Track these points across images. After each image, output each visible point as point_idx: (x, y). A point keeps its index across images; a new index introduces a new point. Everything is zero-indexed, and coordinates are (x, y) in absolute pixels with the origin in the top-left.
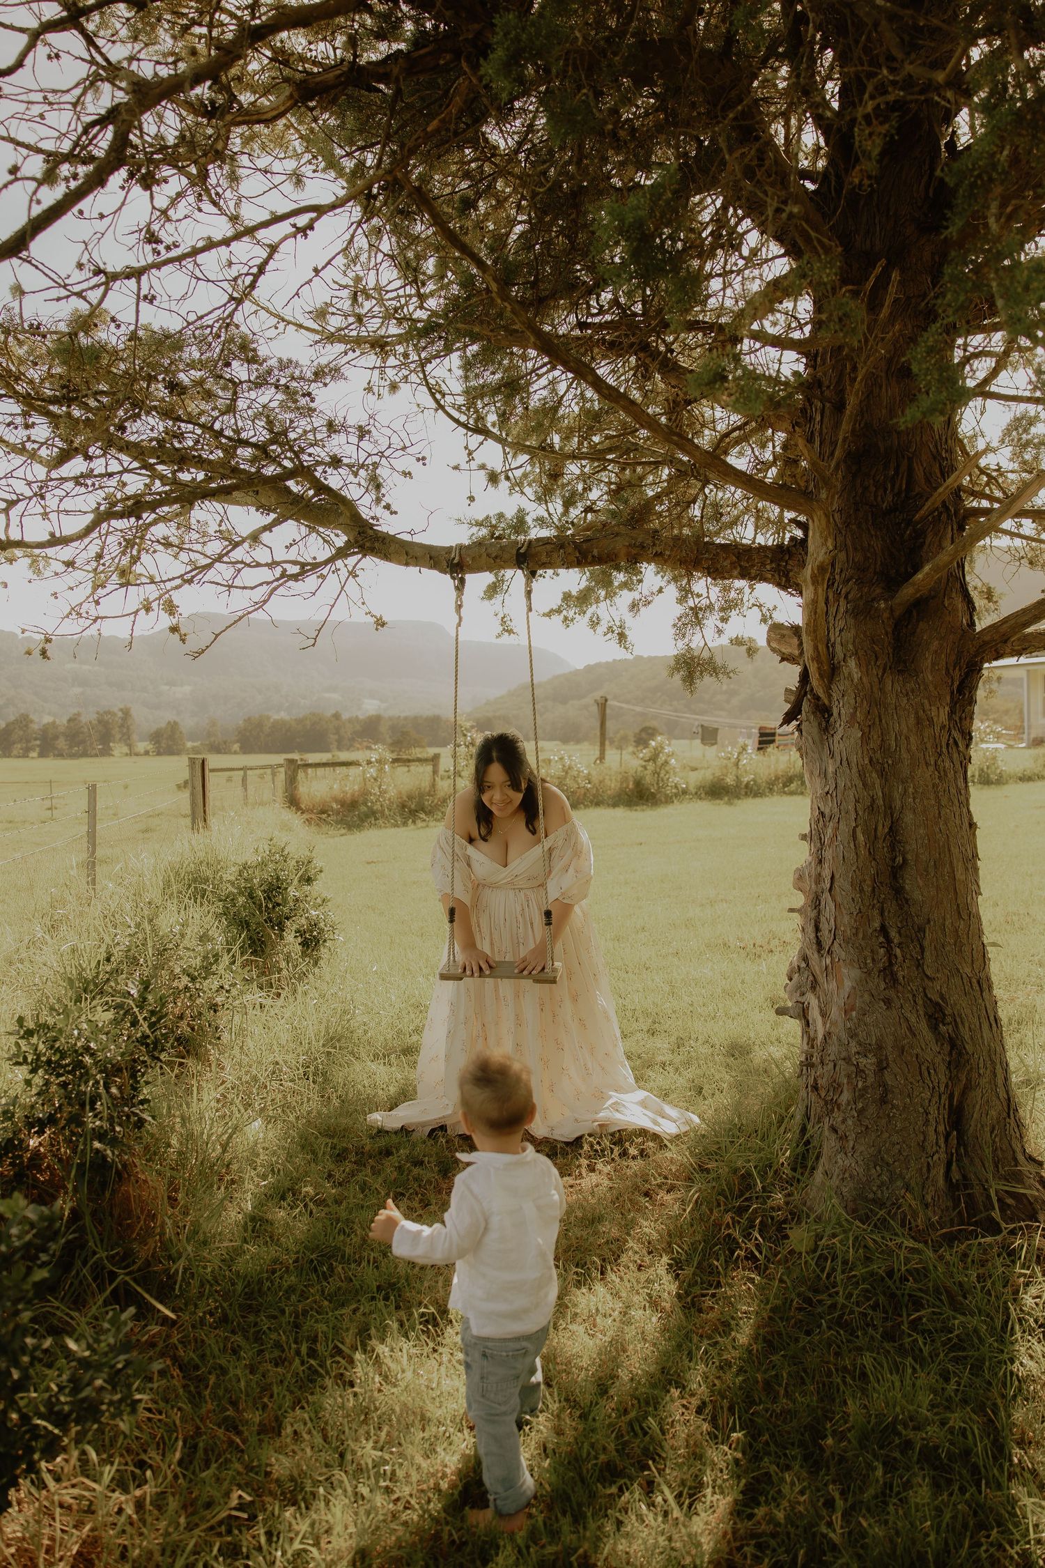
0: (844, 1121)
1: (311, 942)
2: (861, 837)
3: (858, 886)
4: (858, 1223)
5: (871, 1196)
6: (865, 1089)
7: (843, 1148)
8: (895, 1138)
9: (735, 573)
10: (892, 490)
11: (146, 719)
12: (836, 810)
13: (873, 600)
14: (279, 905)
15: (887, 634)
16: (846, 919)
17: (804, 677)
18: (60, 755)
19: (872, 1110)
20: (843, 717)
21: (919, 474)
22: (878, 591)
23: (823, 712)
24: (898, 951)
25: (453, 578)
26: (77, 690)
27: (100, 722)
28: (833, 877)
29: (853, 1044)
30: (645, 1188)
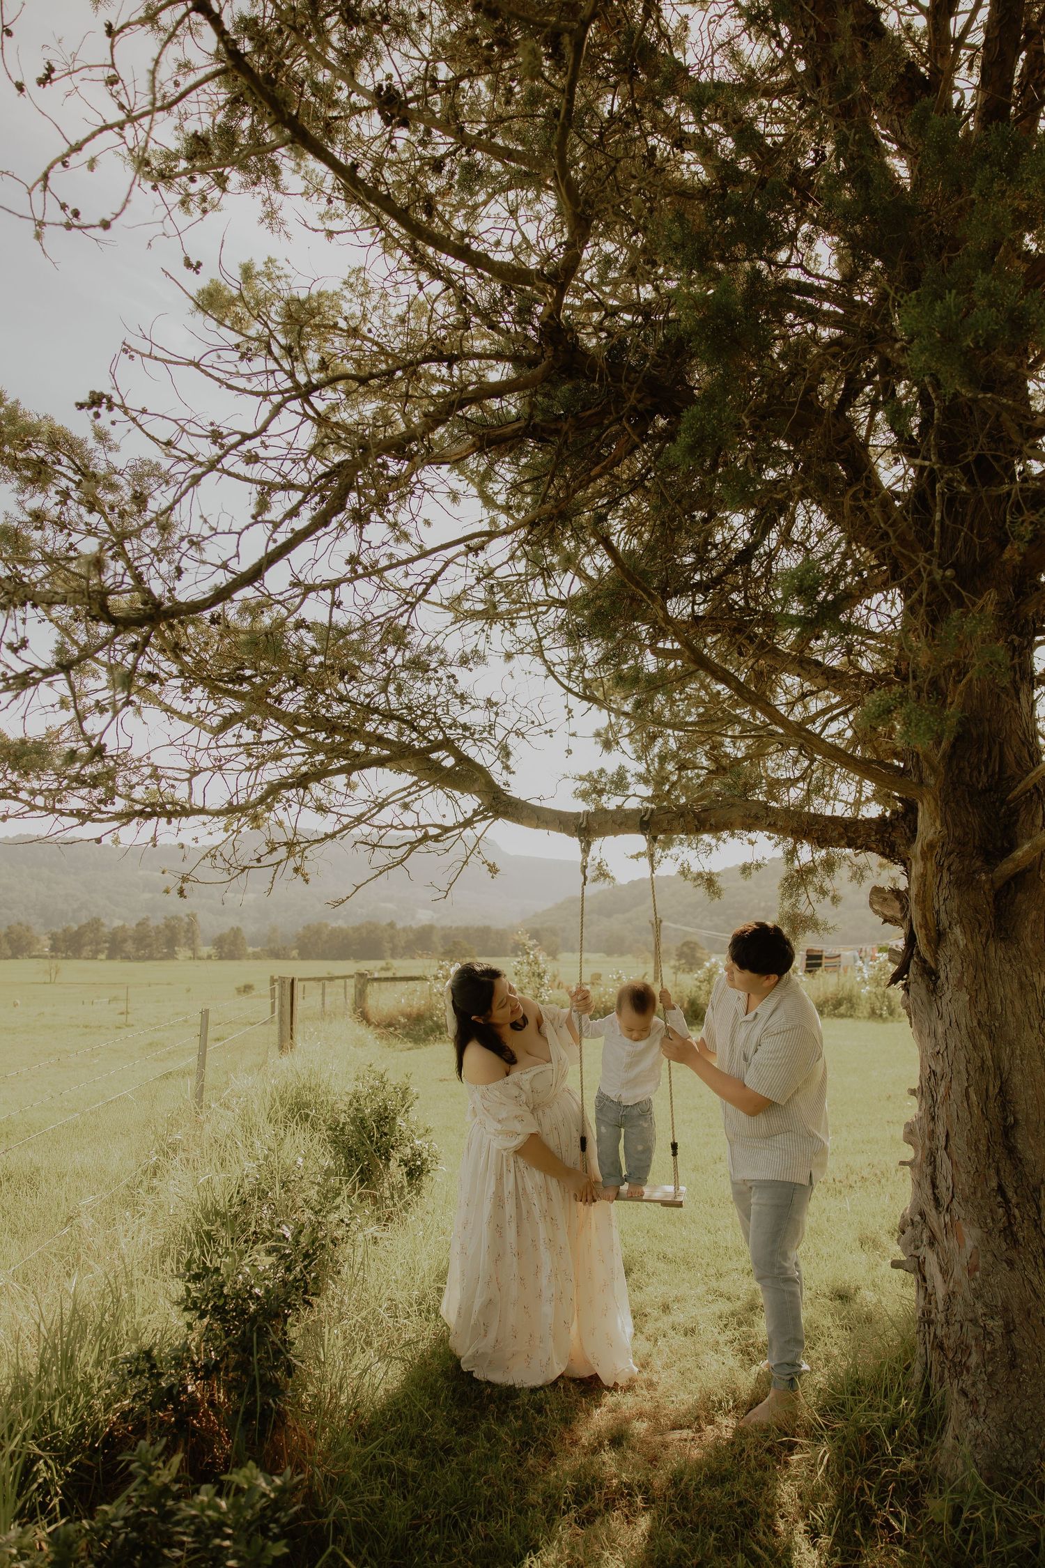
0: (974, 1384)
1: (415, 1171)
2: (974, 1097)
3: (973, 1145)
4: (998, 1494)
5: (1005, 1464)
6: (994, 1352)
7: (974, 1413)
8: (1027, 1404)
9: (843, 843)
10: (986, 771)
11: (211, 925)
12: (947, 1070)
13: (974, 872)
14: (386, 1134)
15: (988, 903)
16: (964, 1176)
17: (911, 940)
18: (128, 958)
19: (1002, 1374)
20: (951, 981)
21: (1010, 757)
22: (978, 864)
23: (930, 974)
24: (1016, 1212)
25: (581, 841)
26: (147, 895)
27: (167, 926)
28: (947, 1136)
29: (979, 1305)
30: (767, 1444)
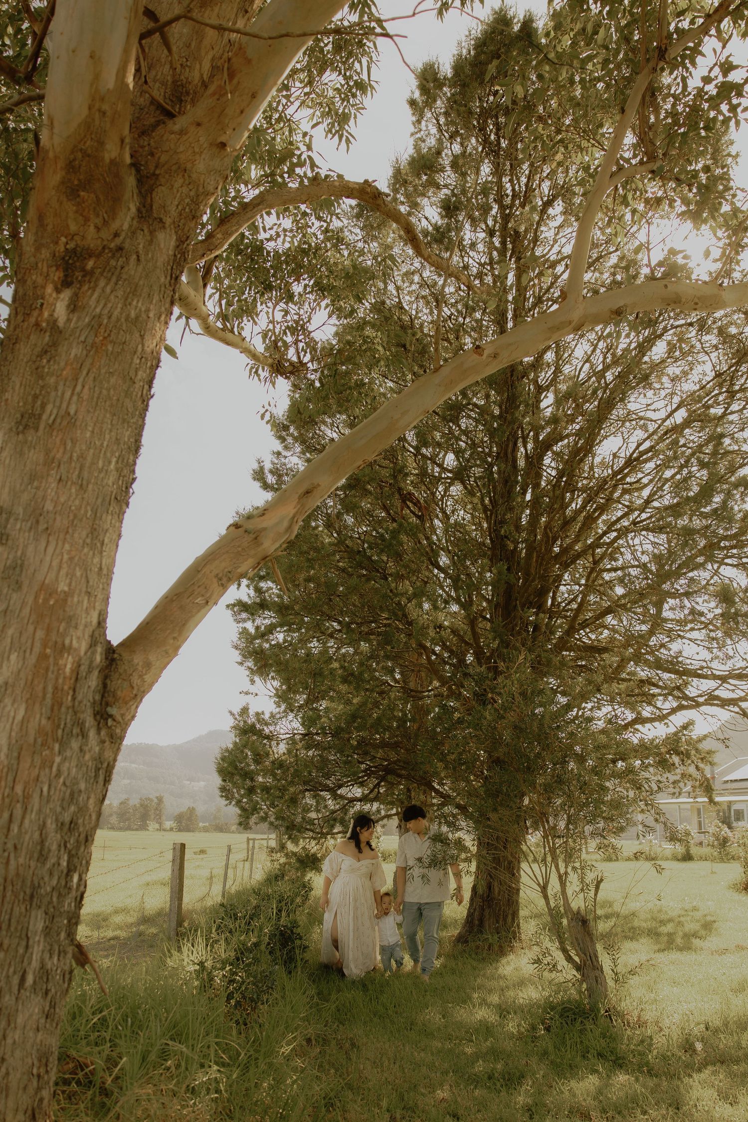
11: (174, 806)
18: (112, 828)
26: (126, 781)
27: (142, 805)
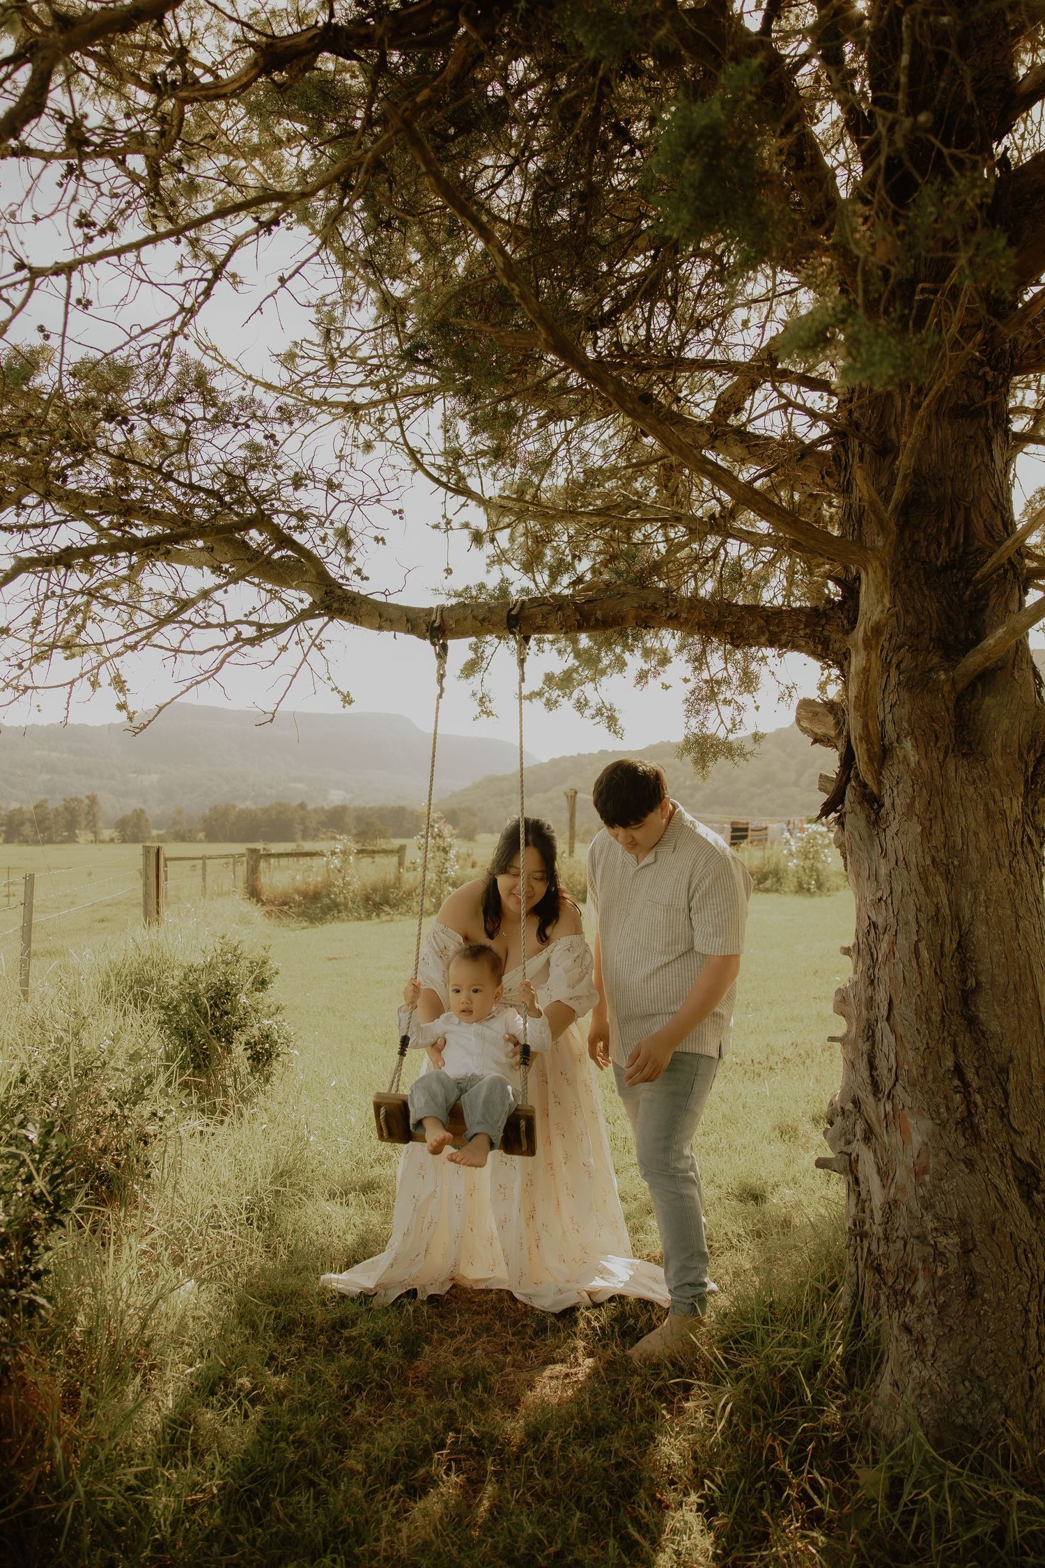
0: (920, 1318)
1: (262, 1056)
2: (925, 954)
3: (923, 1014)
4: (949, 1463)
5: (959, 1421)
6: (946, 1277)
7: (919, 1354)
8: (988, 1344)
9: (763, 639)
10: (948, 543)
11: (112, 806)
12: (892, 921)
13: (931, 670)
14: (227, 1013)
15: (948, 709)
16: (911, 1055)
17: (848, 760)
18: (26, 842)
19: (957, 1305)
20: (898, 809)
21: (979, 526)
22: (936, 660)
23: (871, 801)
24: (978, 1098)
25: (434, 644)
26: (45, 777)
27: (66, 808)
28: (890, 1003)
29: (928, 1218)
30: (657, 1384)
